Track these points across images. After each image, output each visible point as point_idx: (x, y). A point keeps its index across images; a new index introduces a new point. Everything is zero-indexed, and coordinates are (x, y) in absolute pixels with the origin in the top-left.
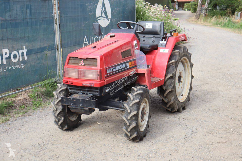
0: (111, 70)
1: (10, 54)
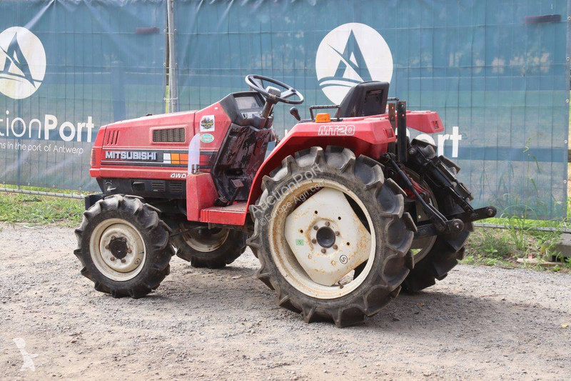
0: (116, 154)
1: (59, 126)
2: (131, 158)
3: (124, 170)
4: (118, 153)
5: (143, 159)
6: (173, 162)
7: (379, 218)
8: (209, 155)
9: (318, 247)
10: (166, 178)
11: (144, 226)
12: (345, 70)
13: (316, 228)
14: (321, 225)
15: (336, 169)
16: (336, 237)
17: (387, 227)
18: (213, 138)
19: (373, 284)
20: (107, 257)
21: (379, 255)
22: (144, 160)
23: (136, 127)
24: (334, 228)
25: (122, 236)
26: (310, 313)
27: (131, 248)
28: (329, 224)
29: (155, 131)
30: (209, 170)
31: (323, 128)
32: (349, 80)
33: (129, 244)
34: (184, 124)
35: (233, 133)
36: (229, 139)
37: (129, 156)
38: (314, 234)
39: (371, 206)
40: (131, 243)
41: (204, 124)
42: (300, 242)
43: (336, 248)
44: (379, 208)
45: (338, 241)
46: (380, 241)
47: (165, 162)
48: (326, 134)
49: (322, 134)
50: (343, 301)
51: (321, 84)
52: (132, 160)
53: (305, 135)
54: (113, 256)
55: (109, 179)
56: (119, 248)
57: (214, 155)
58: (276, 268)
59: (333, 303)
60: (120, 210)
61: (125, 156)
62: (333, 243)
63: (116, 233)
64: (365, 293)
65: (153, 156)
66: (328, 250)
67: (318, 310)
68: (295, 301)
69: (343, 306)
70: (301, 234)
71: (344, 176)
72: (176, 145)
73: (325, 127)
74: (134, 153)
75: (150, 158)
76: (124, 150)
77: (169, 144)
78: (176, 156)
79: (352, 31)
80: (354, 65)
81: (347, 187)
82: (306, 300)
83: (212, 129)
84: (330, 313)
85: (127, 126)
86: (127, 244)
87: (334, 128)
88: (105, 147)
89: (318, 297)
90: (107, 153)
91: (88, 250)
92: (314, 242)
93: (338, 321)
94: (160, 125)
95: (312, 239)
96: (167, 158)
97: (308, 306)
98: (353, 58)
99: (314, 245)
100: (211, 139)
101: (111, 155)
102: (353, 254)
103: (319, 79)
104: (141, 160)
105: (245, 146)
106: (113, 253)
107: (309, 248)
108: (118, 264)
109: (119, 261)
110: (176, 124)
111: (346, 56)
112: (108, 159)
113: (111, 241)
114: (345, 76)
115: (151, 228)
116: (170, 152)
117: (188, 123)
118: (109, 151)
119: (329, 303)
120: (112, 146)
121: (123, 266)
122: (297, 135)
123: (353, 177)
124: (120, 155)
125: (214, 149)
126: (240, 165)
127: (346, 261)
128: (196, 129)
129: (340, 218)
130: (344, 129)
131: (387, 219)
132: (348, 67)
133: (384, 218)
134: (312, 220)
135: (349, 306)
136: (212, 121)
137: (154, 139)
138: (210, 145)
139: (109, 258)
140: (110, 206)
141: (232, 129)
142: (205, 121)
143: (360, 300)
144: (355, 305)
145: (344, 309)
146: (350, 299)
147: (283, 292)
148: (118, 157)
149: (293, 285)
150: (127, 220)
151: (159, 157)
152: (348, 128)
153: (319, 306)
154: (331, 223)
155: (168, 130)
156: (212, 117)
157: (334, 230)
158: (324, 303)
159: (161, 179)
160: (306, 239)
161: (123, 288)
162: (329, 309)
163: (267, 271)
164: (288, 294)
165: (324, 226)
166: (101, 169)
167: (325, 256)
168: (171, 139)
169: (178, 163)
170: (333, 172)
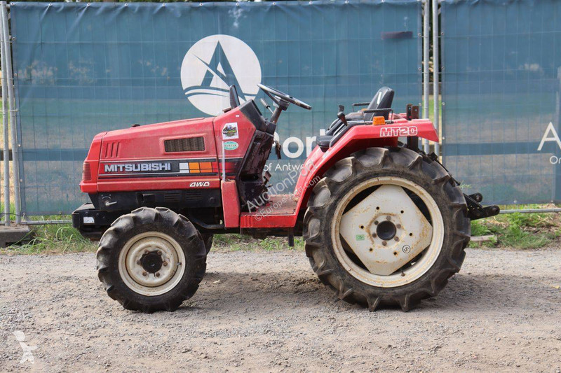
2: (139, 170)
3: (130, 182)
4: (121, 166)
5: (153, 169)
6: (192, 172)
7: (447, 209)
8: (234, 162)
9: (379, 241)
10: (185, 187)
11: (184, 237)
12: (211, 79)
13: (376, 223)
14: (382, 219)
15: (403, 167)
16: (397, 229)
17: (455, 215)
18: (237, 145)
19: (440, 268)
20: (138, 273)
21: (447, 242)
22: (155, 172)
23: (142, 138)
24: (395, 222)
25: (157, 249)
26: (376, 302)
27: (167, 261)
28: (390, 218)
29: (166, 142)
30: (234, 177)
31: (384, 130)
32: (217, 89)
33: (164, 257)
34: (202, 132)
35: (257, 139)
36: (253, 146)
37: (136, 167)
38: (374, 229)
39: (440, 198)
40: (168, 255)
41: (226, 132)
42: (361, 237)
43: (397, 239)
44: (447, 199)
45: (399, 233)
46: (449, 229)
47: (181, 172)
48: (388, 135)
49: (384, 135)
50: (410, 287)
51: (186, 93)
52: (140, 172)
53: (366, 137)
54: (144, 271)
55: (106, 193)
56: (152, 262)
57: (239, 161)
58: (339, 264)
59: (400, 290)
60: (157, 223)
61: (131, 168)
62: (394, 235)
63: (150, 246)
64: (433, 277)
65: (167, 167)
66: (388, 242)
67: (385, 298)
68: (360, 293)
69: (410, 292)
70: (361, 230)
71: (412, 173)
72: (194, 154)
73: (386, 129)
74: (142, 165)
75: (163, 168)
76: (128, 163)
77: (185, 154)
78: (196, 165)
79: (219, 43)
80: (222, 75)
81: (415, 183)
82: (371, 290)
83: (236, 137)
84: (396, 299)
85: (130, 137)
86: (162, 257)
87: (395, 129)
88: (101, 161)
89: (384, 286)
90: (106, 167)
91: (117, 268)
92: (374, 236)
93: (405, 306)
94: (172, 135)
95: (372, 233)
96: (184, 168)
97: (374, 296)
98: (220, 68)
99: (373, 239)
100: (235, 146)
101: (113, 168)
102: (416, 243)
103: (184, 88)
104: (152, 171)
105: (261, 152)
106: (145, 268)
107: (370, 241)
108: (151, 279)
109: (152, 275)
110: (191, 133)
111: (213, 65)
112: (108, 172)
113: (143, 255)
114: (212, 85)
115: (192, 238)
116: (187, 161)
117: (207, 132)
118: (109, 164)
119: (396, 291)
120: (113, 159)
121: (157, 280)
122: (358, 138)
123: (421, 173)
124: (124, 167)
125: (239, 156)
126: (257, 170)
127: (408, 250)
128: (217, 137)
129: (402, 212)
130: (406, 129)
131: (454, 209)
132: (215, 76)
133: (452, 208)
134: (373, 217)
135: (417, 291)
136: (235, 128)
137: (167, 150)
138: (235, 152)
139: (141, 274)
140: (144, 219)
141: (257, 136)
142: (227, 129)
143: (428, 284)
144: (422, 289)
145: (411, 294)
146: (418, 284)
147: (347, 286)
148: (121, 170)
149: (358, 278)
150: (165, 232)
151: (175, 167)
152: (410, 129)
153: (385, 294)
154: (392, 217)
155: (183, 139)
156: (234, 125)
157: (395, 223)
158: (391, 291)
159: (177, 189)
160: (367, 234)
161: (158, 302)
162: (397, 296)
163: (329, 267)
164: (352, 287)
165: (386, 220)
166: (98, 183)
167: (386, 248)
168: (187, 148)
169: (198, 171)
170: (401, 170)
